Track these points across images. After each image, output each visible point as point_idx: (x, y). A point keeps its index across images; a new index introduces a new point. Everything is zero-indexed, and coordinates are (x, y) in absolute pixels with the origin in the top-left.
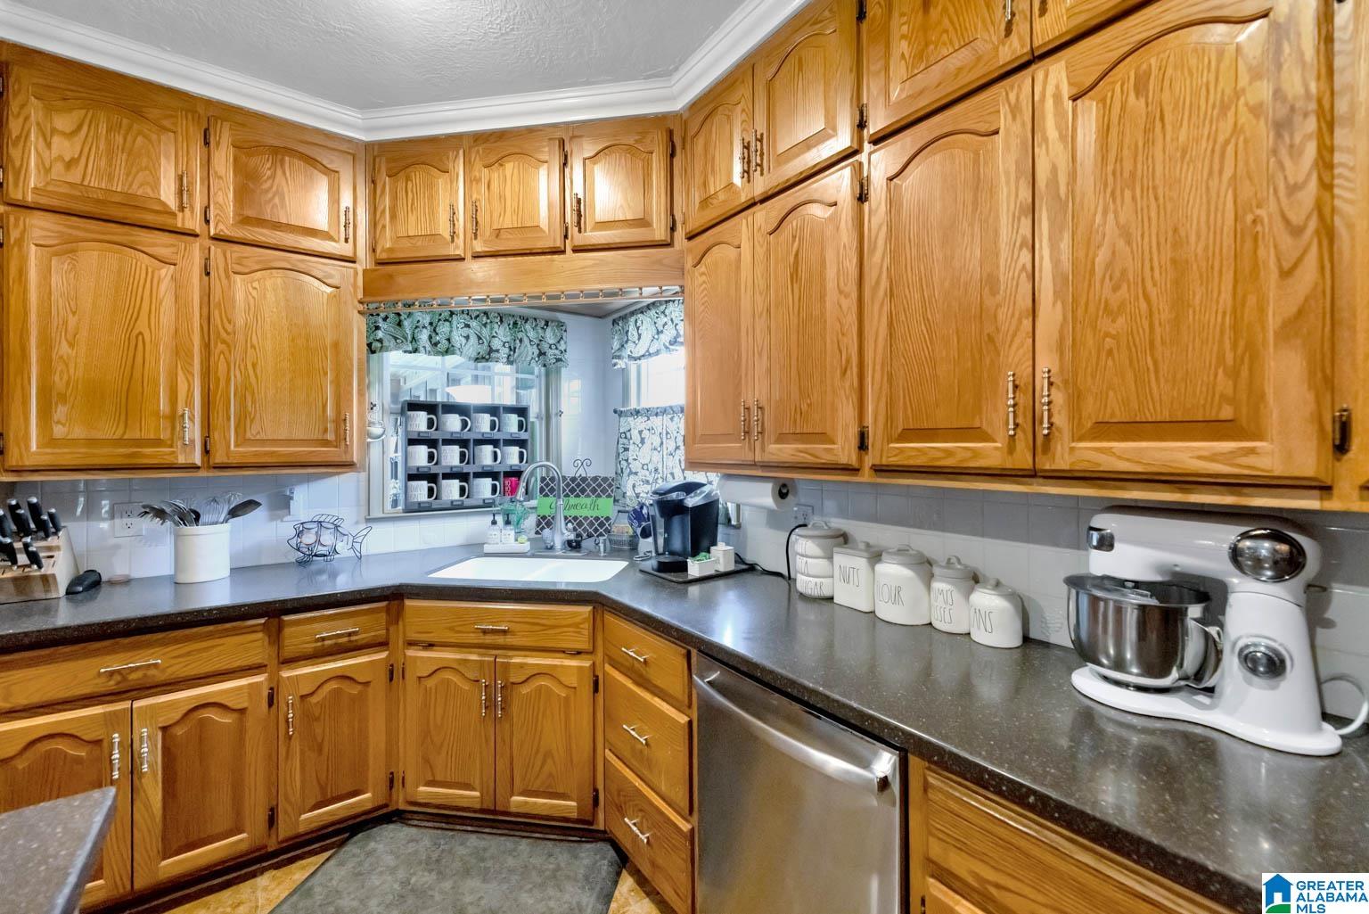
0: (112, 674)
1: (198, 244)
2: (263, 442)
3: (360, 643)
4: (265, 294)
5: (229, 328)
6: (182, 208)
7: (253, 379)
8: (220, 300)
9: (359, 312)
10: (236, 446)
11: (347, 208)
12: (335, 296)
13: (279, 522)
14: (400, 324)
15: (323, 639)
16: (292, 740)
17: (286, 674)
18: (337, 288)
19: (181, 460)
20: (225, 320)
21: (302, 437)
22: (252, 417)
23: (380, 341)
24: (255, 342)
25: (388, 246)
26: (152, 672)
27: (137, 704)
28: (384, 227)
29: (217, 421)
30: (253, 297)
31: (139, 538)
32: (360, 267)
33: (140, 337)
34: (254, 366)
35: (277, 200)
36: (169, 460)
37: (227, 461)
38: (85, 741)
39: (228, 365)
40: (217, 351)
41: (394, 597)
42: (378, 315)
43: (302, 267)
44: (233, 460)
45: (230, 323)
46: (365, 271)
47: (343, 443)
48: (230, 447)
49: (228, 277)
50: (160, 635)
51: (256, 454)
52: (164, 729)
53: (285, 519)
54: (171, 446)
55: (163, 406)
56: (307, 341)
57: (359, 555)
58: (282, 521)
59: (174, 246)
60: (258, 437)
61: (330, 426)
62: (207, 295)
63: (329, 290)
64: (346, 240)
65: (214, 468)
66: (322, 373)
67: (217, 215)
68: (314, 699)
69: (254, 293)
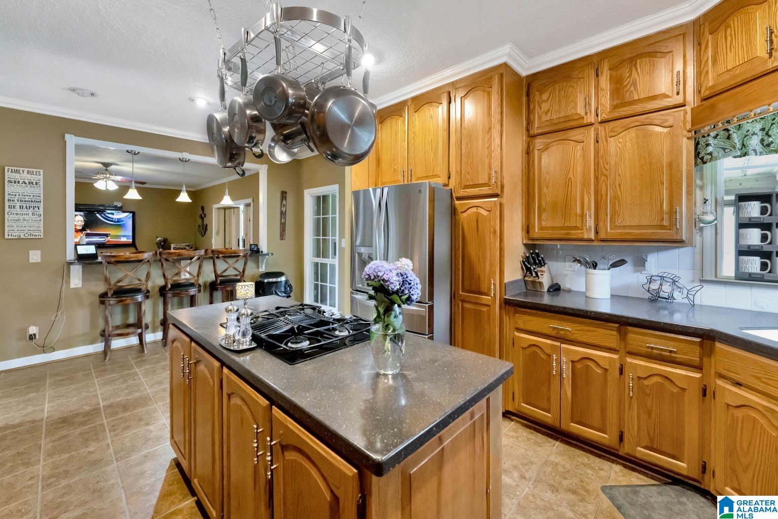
0: (555, 328)
1: (593, 128)
2: (625, 227)
3: (678, 360)
4: (626, 144)
5: (607, 167)
6: (586, 114)
7: (619, 193)
8: (602, 155)
9: (688, 138)
10: (610, 230)
11: (679, 72)
12: (669, 133)
13: (639, 273)
14: (729, 138)
15: (652, 348)
16: (632, 400)
17: (629, 360)
18: (672, 127)
19: (586, 237)
20: (605, 163)
21: (647, 224)
22: (619, 213)
23: (711, 154)
24: (620, 172)
25: (710, 84)
26: (568, 333)
27: (563, 346)
28: (707, 72)
29: (602, 216)
30: (620, 148)
31: (574, 272)
32: (688, 108)
33: (570, 180)
34: (620, 185)
35: (632, 88)
36: (580, 236)
37: (605, 237)
38: (545, 353)
39: (607, 186)
40: (601, 181)
41: (708, 337)
42: (709, 135)
43: (647, 121)
44: (610, 237)
45: (607, 164)
46: (692, 109)
47: (674, 227)
48: (608, 230)
49: (607, 140)
50: (572, 318)
51: (621, 234)
52: (573, 362)
53: (643, 272)
54: (582, 230)
55: (579, 211)
56: (650, 165)
57: (692, 303)
58: (641, 273)
59: (583, 133)
60: (622, 225)
61: (666, 217)
62: (597, 152)
63: (666, 130)
64: (678, 93)
65: (601, 241)
66: (660, 183)
67: (602, 109)
68: (646, 382)
69: (620, 145)
